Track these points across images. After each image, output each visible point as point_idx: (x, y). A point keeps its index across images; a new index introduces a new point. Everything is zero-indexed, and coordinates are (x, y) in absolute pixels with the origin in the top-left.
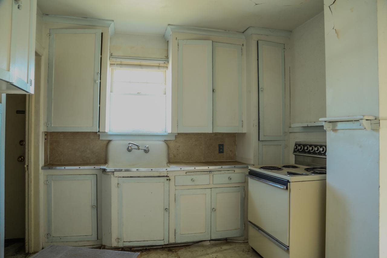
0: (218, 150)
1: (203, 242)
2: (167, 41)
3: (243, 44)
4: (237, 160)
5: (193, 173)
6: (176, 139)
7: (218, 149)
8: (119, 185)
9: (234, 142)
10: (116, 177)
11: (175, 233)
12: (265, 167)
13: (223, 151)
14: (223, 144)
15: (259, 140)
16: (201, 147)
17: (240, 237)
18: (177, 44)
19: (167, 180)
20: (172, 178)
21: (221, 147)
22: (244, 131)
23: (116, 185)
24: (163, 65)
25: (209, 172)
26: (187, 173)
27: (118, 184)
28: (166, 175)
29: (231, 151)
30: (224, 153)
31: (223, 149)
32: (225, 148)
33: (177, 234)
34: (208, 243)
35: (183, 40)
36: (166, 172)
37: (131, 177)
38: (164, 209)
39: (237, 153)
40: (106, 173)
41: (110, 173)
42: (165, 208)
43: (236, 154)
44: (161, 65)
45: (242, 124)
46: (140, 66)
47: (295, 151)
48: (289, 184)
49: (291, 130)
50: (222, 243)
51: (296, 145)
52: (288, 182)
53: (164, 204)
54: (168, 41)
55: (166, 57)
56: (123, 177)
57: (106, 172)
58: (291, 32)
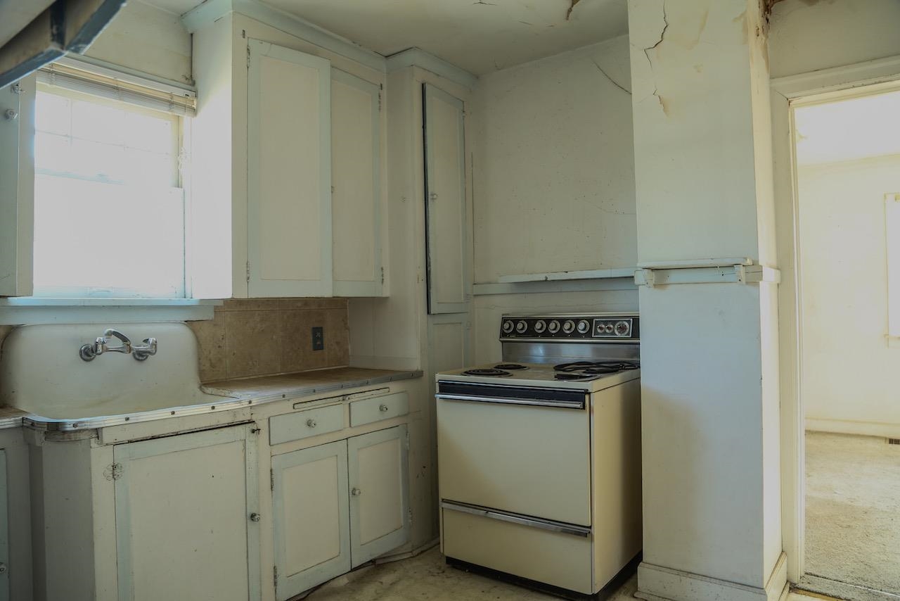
0: (311, 344)
1: (331, 583)
2: (190, 32)
3: (381, 85)
4: (352, 364)
5: (309, 404)
6: (215, 316)
7: (311, 338)
8: (117, 472)
9: (343, 320)
10: (107, 445)
11: (275, 577)
12: (474, 371)
13: (322, 344)
14: (322, 328)
15: (428, 313)
16: (274, 337)
17: (402, 546)
18: (246, 51)
19: (253, 431)
20: (262, 424)
21: (319, 334)
22: (386, 292)
23: (109, 473)
24: (181, 101)
25: (341, 398)
26: (296, 406)
27: (114, 467)
28: (247, 418)
29: (338, 343)
30: (324, 350)
31: (321, 339)
32: (328, 337)
33: (279, 579)
34: (343, 581)
35: (262, 41)
36: (248, 410)
37: (153, 438)
38: (246, 516)
39: (349, 347)
40: (66, 435)
41: (83, 436)
42: (250, 512)
43: (348, 350)
44: (176, 100)
45: (382, 275)
46: (116, 90)
47: (503, 334)
48: (587, 397)
49: (477, 290)
50: (368, 571)
51: (504, 320)
52: (587, 392)
53: (246, 504)
54: (192, 35)
55: (187, 79)
56: (130, 442)
57: (65, 432)
58: (477, 78)
